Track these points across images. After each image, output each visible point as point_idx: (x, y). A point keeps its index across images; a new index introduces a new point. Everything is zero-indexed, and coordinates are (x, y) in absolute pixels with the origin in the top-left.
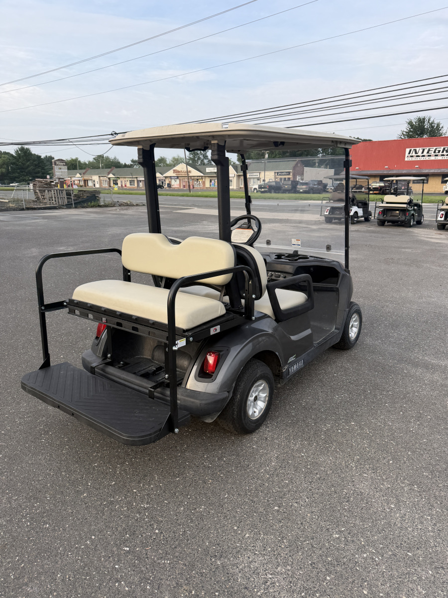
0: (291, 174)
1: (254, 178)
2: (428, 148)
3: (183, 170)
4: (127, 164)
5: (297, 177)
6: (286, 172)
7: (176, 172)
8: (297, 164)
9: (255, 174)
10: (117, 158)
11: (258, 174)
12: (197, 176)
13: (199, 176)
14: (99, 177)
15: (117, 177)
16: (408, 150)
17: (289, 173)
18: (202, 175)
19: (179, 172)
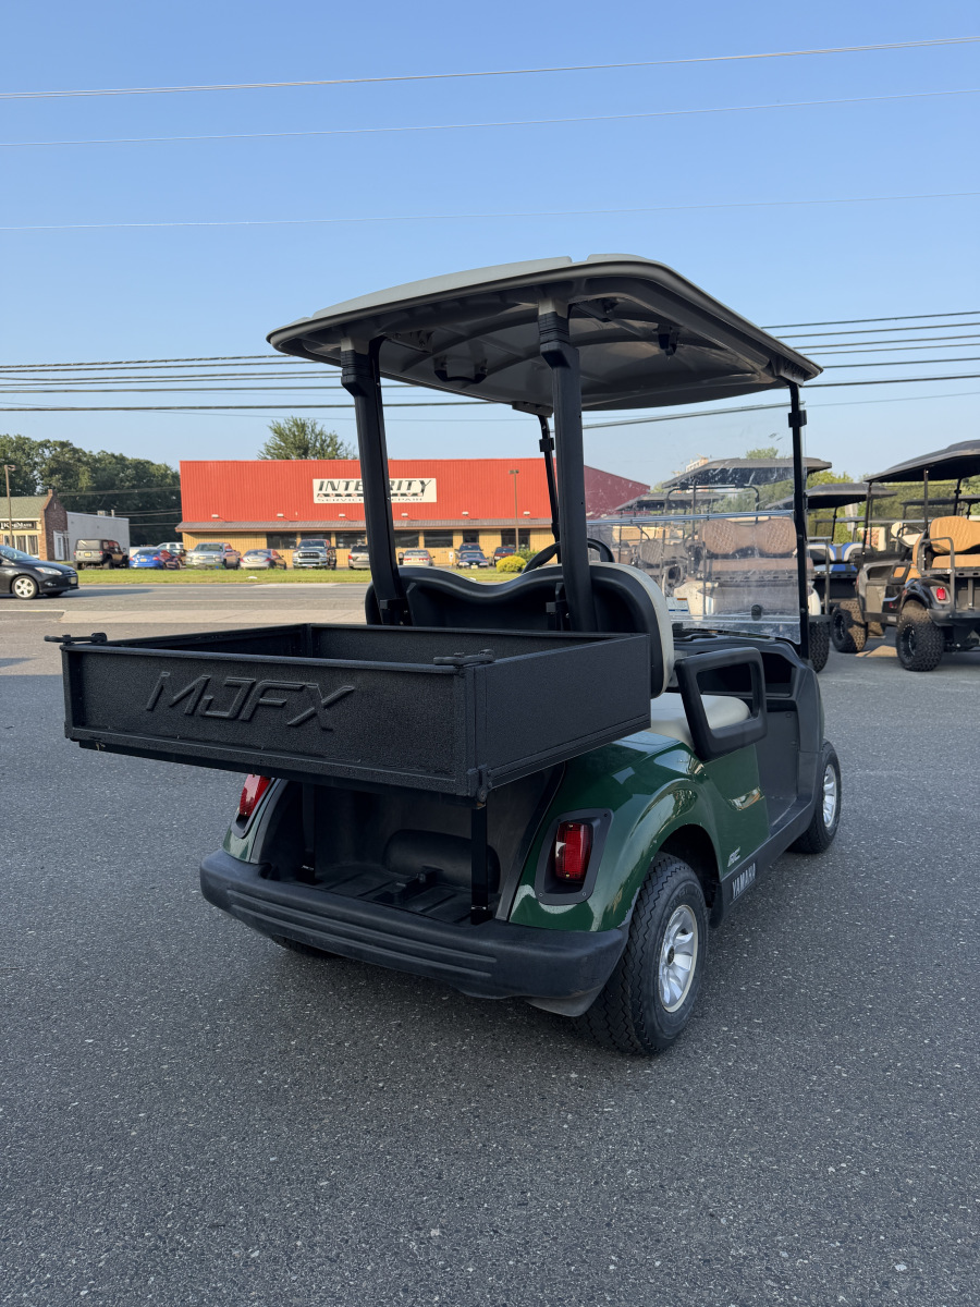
2: (355, 480)
5: (55, 533)
6: (24, 522)
8: (50, 505)
16: (316, 483)
17: (33, 523)
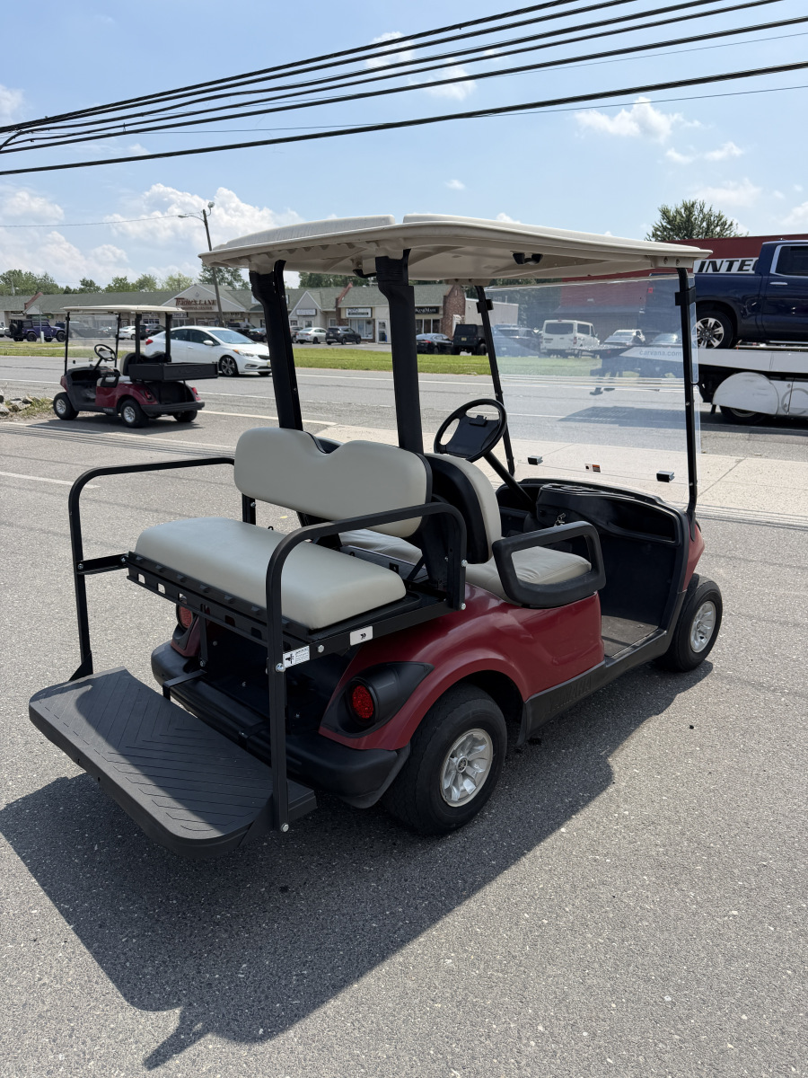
0: (441, 312)
1: (359, 320)
2: (740, 260)
3: (198, 299)
4: (72, 288)
5: (454, 318)
6: (431, 308)
7: (182, 304)
8: (452, 291)
9: (361, 311)
10: (50, 275)
11: (369, 311)
12: (232, 313)
13: (236, 313)
14: (6, 312)
15: (47, 315)
18: (243, 309)
19: (188, 303)
